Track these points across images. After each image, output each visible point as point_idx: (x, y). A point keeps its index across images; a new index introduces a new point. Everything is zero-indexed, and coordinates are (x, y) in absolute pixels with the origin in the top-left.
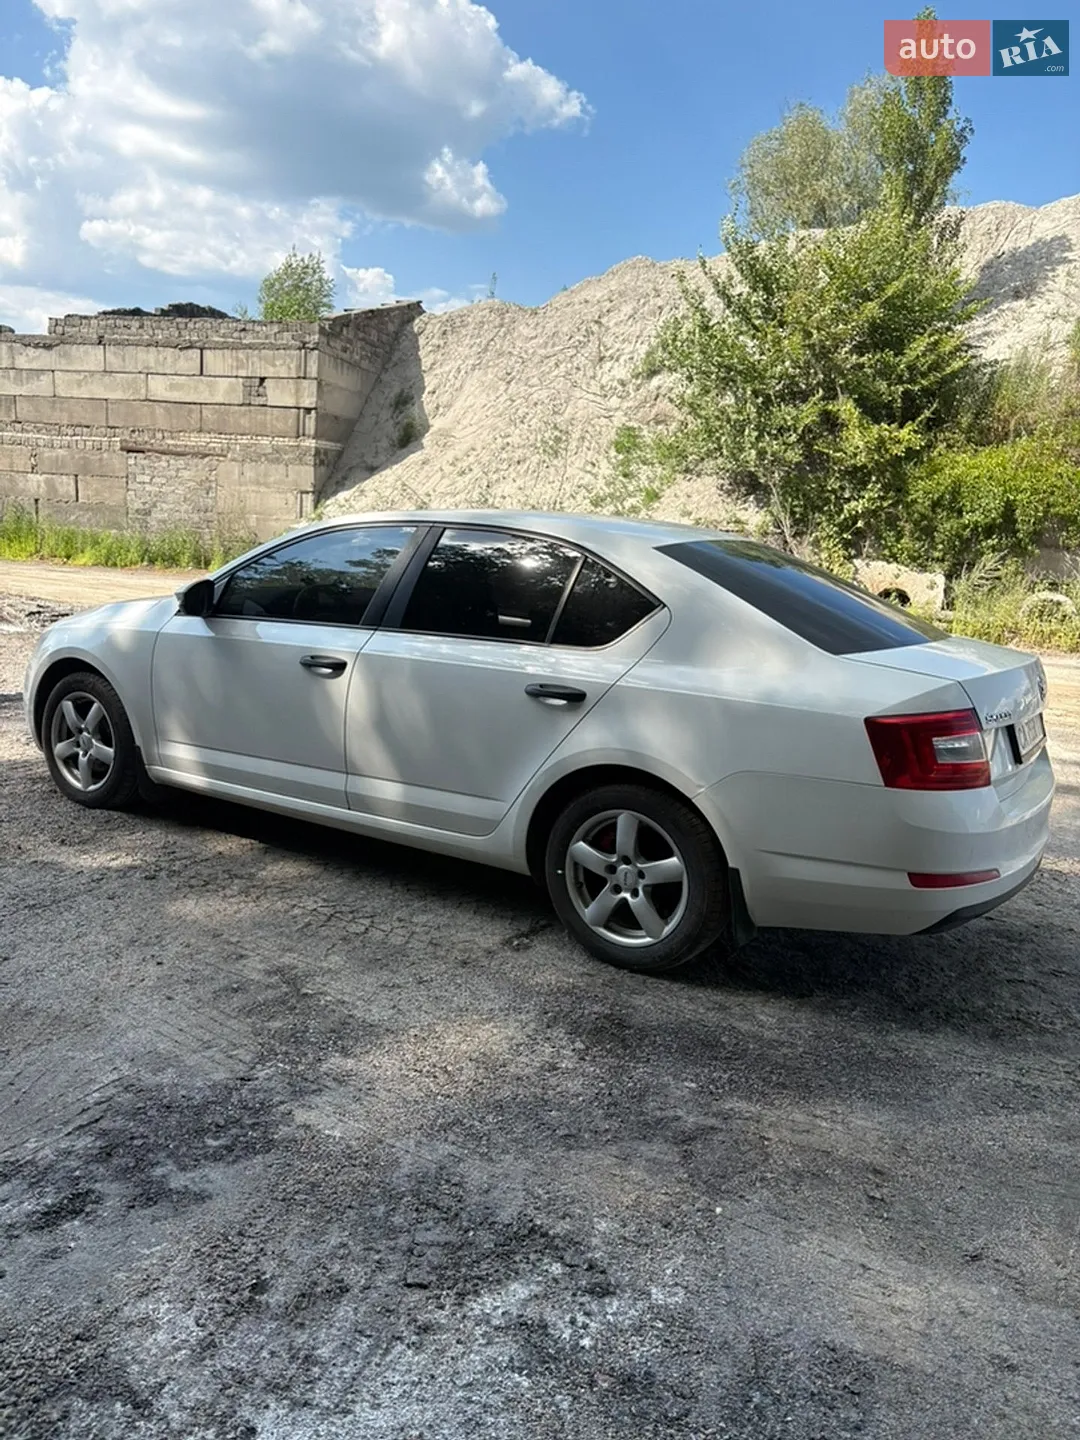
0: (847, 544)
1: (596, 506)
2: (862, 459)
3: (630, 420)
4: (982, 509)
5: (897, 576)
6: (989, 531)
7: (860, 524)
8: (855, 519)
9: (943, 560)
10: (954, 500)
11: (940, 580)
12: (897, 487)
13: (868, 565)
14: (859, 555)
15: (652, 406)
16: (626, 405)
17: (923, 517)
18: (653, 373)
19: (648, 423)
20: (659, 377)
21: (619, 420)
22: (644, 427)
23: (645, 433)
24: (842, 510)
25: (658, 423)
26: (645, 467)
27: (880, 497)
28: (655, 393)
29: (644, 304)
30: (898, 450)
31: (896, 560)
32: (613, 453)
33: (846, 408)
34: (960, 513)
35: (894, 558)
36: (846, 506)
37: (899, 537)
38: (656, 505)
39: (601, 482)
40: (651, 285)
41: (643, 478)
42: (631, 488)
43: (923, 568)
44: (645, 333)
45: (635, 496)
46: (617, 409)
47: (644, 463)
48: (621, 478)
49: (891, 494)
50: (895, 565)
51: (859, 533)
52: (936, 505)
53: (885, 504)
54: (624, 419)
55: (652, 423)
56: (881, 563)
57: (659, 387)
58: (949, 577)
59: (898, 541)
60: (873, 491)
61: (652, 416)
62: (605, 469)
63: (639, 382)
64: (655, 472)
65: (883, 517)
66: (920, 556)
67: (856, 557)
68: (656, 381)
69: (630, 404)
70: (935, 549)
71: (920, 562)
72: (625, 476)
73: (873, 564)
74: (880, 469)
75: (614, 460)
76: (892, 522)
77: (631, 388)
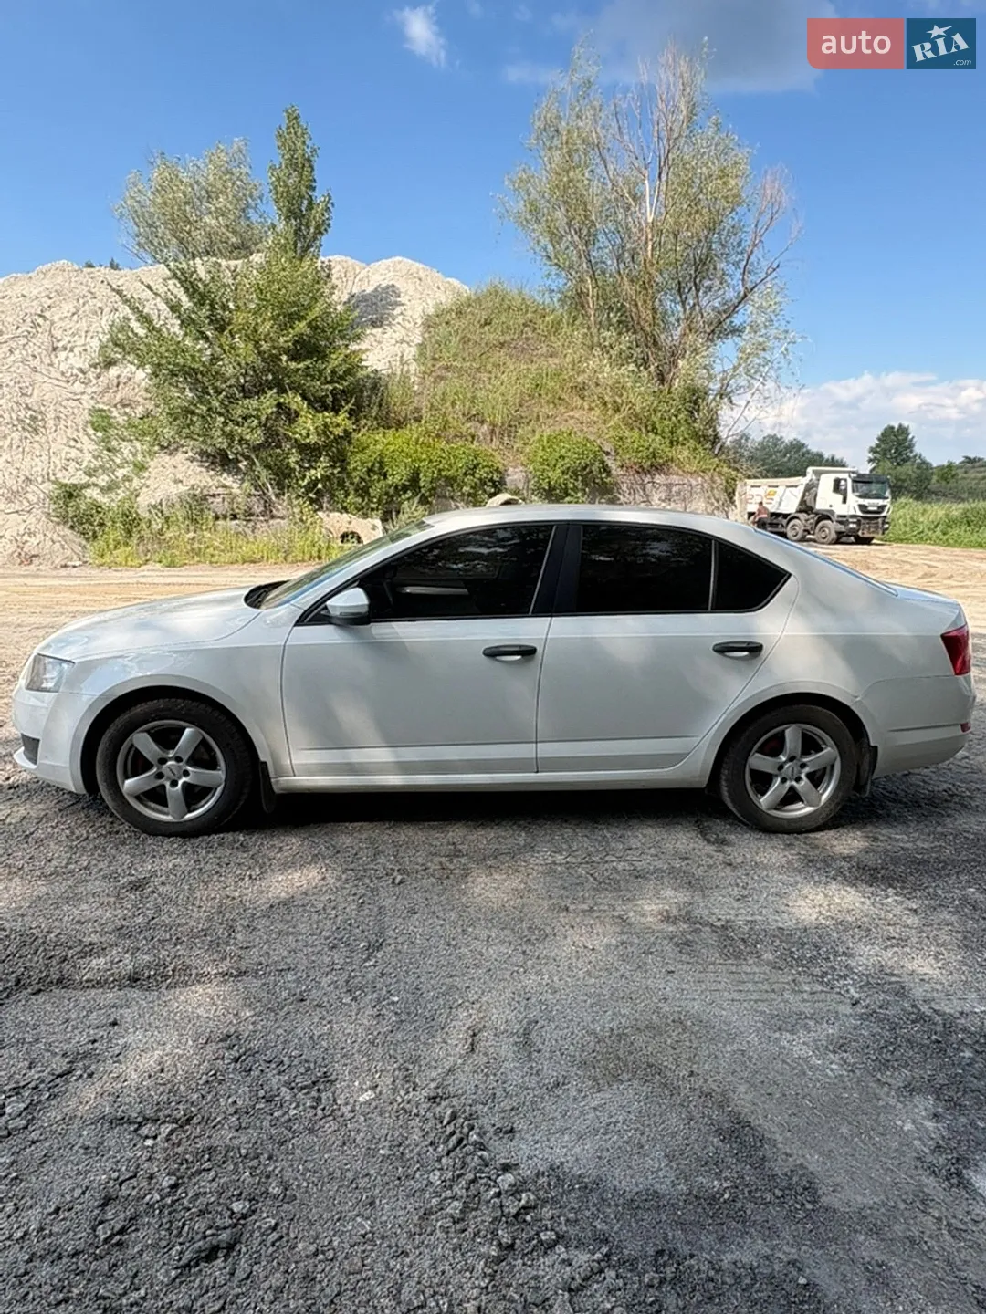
0: (312, 501)
1: (90, 476)
2: (313, 439)
3: (98, 403)
4: (399, 475)
5: (350, 523)
6: (405, 489)
7: (320, 486)
8: (315, 482)
9: (377, 510)
10: (381, 468)
11: (378, 522)
12: (340, 459)
13: (328, 516)
14: (321, 508)
15: (116, 392)
16: (90, 390)
17: (362, 479)
18: (110, 363)
19: (115, 406)
20: (115, 368)
21: (88, 403)
22: (113, 409)
23: (115, 414)
24: (304, 476)
25: (124, 406)
26: (125, 443)
27: (331, 466)
28: (115, 382)
29: (84, 304)
30: (338, 432)
31: (347, 512)
32: (91, 431)
33: (295, 401)
34: (385, 476)
35: (345, 509)
36: (307, 474)
37: (347, 495)
38: (146, 474)
39: (88, 457)
40: (86, 289)
41: (126, 451)
42: (118, 461)
43: (365, 516)
44: (92, 329)
45: (123, 467)
46: (83, 393)
47: (124, 440)
48: (105, 452)
49: (338, 465)
50: (345, 515)
51: (318, 493)
52: (370, 470)
53: (336, 471)
54: (92, 402)
55: (119, 406)
56: (337, 514)
57: (118, 377)
58: (384, 520)
59: (346, 497)
60: (324, 462)
61: (118, 400)
62: (88, 445)
63: (98, 371)
64: (134, 447)
65: (336, 481)
66: (363, 508)
67: (318, 510)
68: (113, 371)
69: (94, 389)
70: (372, 502)
71: (364, 512)
72: (109, 450)
73: (332, 515)
74: (327, 446)
75: (93, 437)
76: (341, 484)
77: (91, 375)
